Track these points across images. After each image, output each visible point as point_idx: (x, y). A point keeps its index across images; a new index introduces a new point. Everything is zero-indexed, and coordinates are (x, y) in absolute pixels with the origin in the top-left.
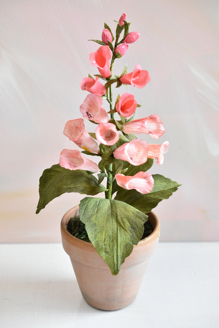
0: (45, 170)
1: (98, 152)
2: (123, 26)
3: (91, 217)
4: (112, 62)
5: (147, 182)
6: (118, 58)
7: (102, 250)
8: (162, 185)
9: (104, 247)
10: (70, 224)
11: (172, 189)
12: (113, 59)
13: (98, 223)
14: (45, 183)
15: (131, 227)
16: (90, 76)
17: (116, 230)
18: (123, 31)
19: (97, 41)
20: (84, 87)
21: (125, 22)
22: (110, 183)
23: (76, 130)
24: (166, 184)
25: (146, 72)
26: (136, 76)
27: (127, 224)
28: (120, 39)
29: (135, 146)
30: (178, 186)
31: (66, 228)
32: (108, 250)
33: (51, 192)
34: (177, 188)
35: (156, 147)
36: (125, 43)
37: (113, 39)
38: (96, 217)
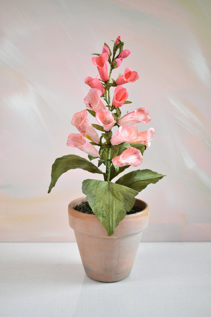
0: (57, 159)
1: (99, 143)
2: (119, 45)
3: (91, 191)
4: (111, 73)
5: (137, 157)
6: (115, 68)
7: (100, 215)
8: (150, 176)
9: (101, 212)
11: (158, 178)
12: (111, 70)
13: (97, 195)
14: (56, 168)
15: (124, 199)
17: (112, 200)
18: (119, 50)
20: (87, 83)
21: (120, 41)
22: (109, 171)
24: (154, 175)
25: (136, 72)
26: (128, 78)
27: (121, 197)
28: (116, 55)
29: (127, 130)
31: (72, 207)
32: (105, 215)
34: (163, 177)
35: (144, 133)
36: (120, 58)
37: (111, 55)
38: (96, 190)
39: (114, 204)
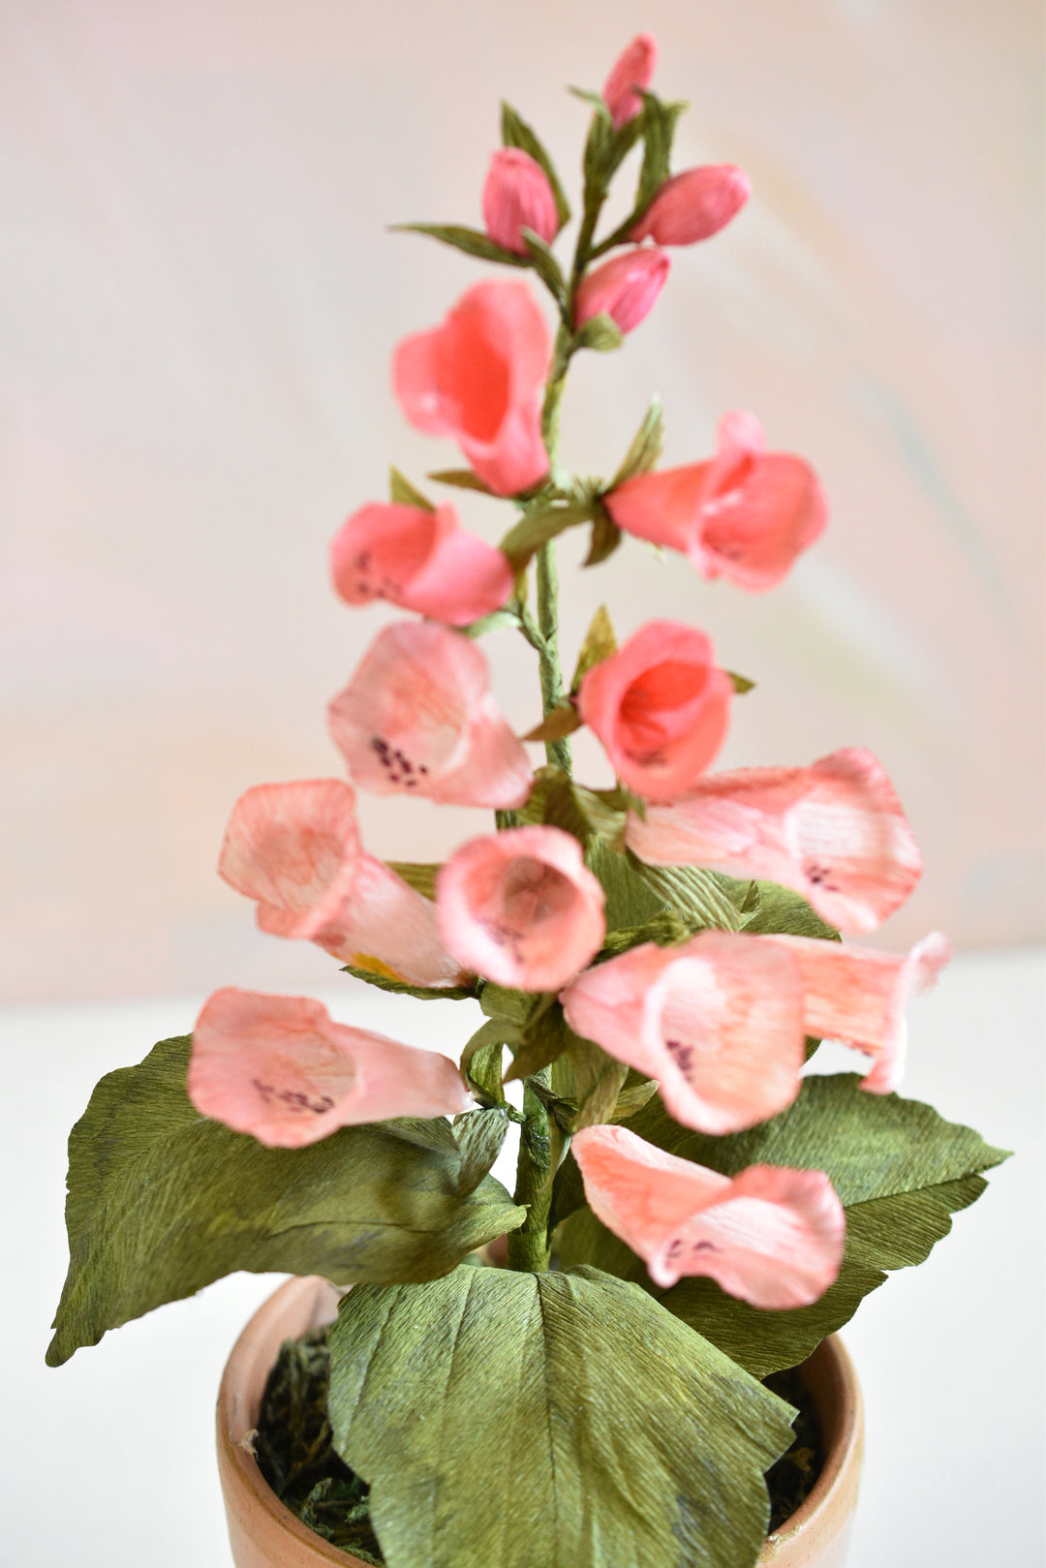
0: (108, 1077)
1: (460, 977)
2: (635, 124)
3: (407, 1430)
4: (559, 372)
5: (801, 1223)
6: (597, 348)
8: (880, 1150)
10: (280, 1389)
11: (944, 1184)
13: (460, 1473)
14: (103, 1174)
15: (680, 1499)
16: (400, 485)
17: (578, 1521)
18: (635, 157)
19: (453, 236)
20: (359, 577)
21: (649, 99)
23: (306, 847)
24: (908, 1147)
26: (731, 490)
27: (655, 1475)
28: (612, 217)
30: (985, 1168)
31: (252, 1450)
33: (142, 1248)
34: (984, 1184)
35: (860, 976)
36: (648, 242)
37: (563, 218)
38: (446, 1423)
39: (597, 1553)
